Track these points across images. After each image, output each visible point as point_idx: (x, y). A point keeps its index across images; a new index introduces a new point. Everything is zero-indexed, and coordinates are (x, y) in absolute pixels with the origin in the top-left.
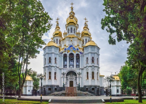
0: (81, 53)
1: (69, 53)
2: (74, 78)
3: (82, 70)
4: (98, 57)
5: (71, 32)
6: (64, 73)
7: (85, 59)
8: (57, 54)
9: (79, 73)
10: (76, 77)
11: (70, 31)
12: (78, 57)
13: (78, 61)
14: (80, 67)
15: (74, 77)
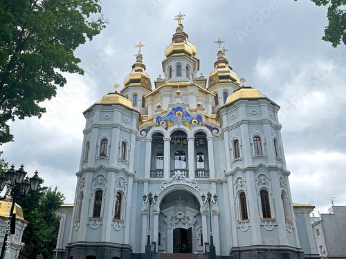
0: (211, 129)
1: (171, 129)
2: (191, 218)
3: (219, 185)
4: (275, 135)
5: (179, 74)
6: (150, 195)
7: (227, 145)
8: (131, 132)
9: (209, 195)
10: (199, 215)
11: (174, 74)
12: (202, 142)
13: (201, 158)
14: (212, 176)
15: (190, 212)
